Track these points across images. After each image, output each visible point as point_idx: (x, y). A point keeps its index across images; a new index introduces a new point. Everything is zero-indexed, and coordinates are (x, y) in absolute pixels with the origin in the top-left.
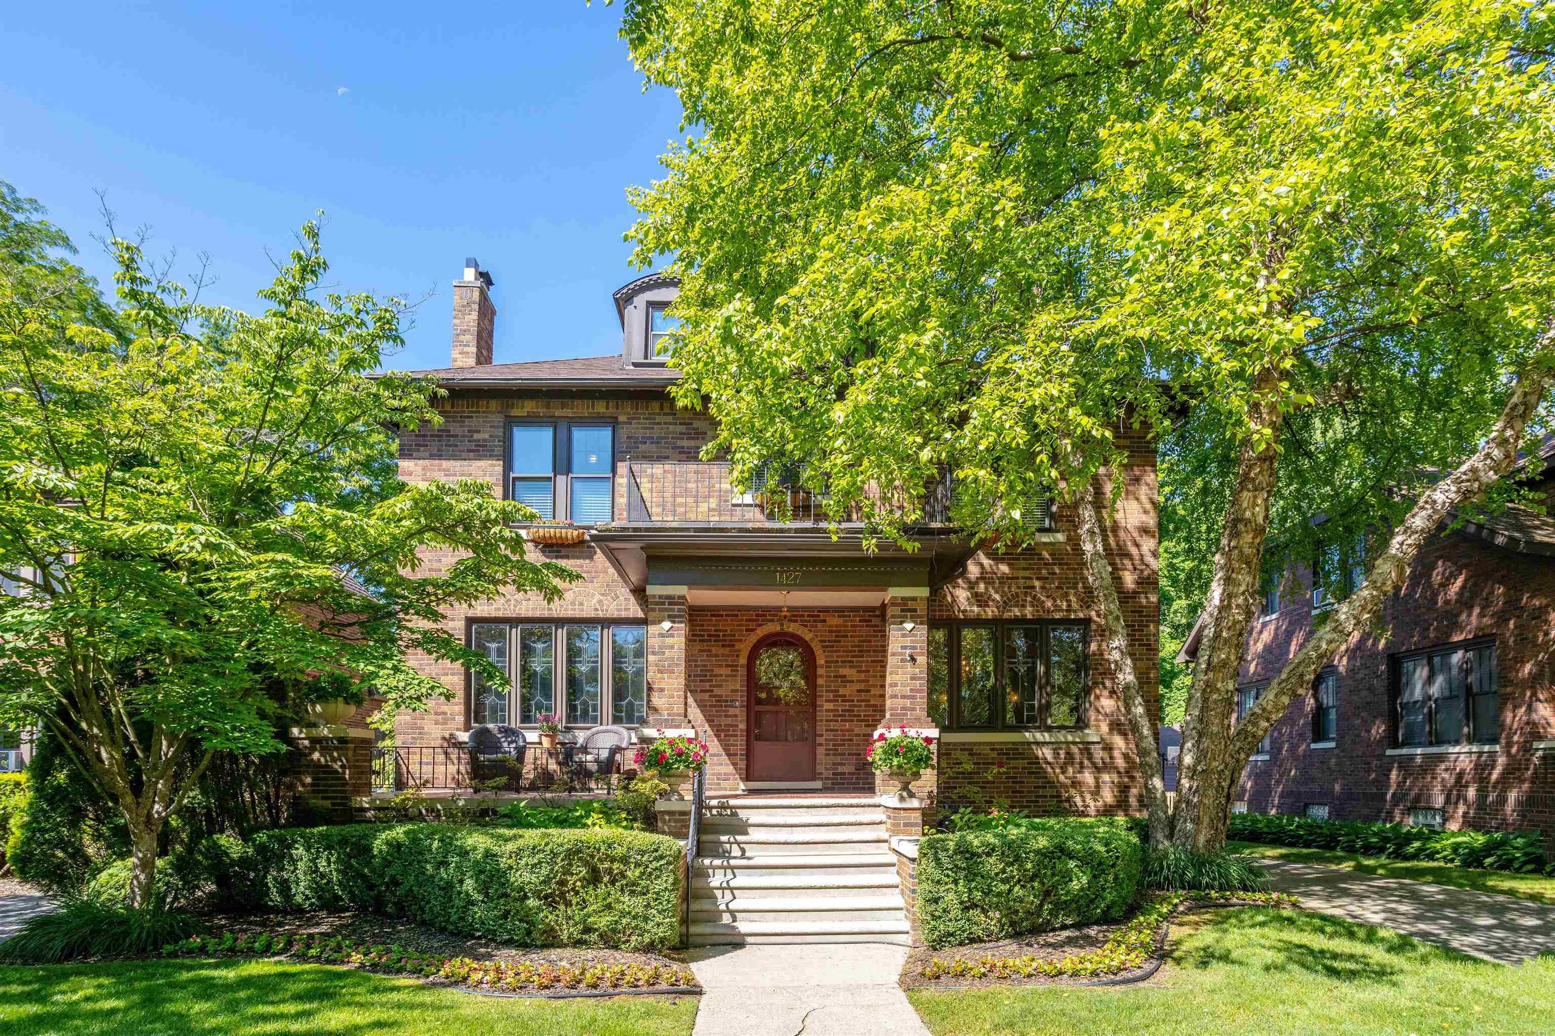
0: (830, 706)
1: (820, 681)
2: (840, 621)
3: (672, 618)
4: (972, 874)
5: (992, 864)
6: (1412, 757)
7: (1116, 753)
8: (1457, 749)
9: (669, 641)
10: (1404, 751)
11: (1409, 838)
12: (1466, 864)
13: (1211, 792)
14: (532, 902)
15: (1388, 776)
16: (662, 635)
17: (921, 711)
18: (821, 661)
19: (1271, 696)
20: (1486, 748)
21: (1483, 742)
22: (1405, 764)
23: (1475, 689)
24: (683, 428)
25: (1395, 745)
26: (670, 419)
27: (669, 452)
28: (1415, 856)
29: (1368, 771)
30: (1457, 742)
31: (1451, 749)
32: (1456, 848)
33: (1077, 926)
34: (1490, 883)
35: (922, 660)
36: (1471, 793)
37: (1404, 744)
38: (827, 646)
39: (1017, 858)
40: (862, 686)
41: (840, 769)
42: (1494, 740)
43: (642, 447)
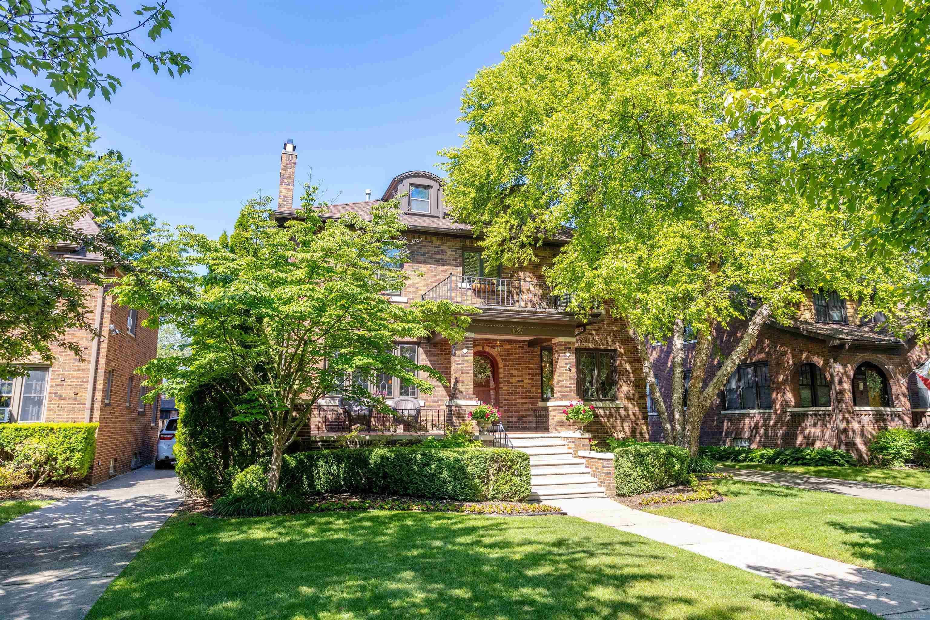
0: (506, 388)
1: (501, 376)
2: (509, 347)
3: (467, 347)
4: (642, 464)
5: (649, 460)
6: (733, 415)
7: (630, 413)
8: (754, 411)
9: (466, 358)
10: (730, 412)
11: (739, 453)
12: (768, 462)
13: (695, 431)
14: (477, 481)
15: (723, 424)
16: (463, 356)
17: (574, 394)
18: (501, 366)
19: (711, 390)
20: (767, 411)
21: (765, 408)
22: (730, 418)
23: (760, 384)
24: (436, 249)
25: (725, 409)
26: (430, 244)
27: (430, 260)
28: (744, 460)
29: (713, 421)
30: (753, 408)
31: (751, 411)
32: (762, 456)
33: (675, 486)
34: (785, 469)
35: (574, 370)
36: (762, 431)
37: (728, 409)
38: (504, 359)
39: (658, 457)
40: (520, 379)
41: (511, 420)
42: (770, 407)
43: (417, 257)
